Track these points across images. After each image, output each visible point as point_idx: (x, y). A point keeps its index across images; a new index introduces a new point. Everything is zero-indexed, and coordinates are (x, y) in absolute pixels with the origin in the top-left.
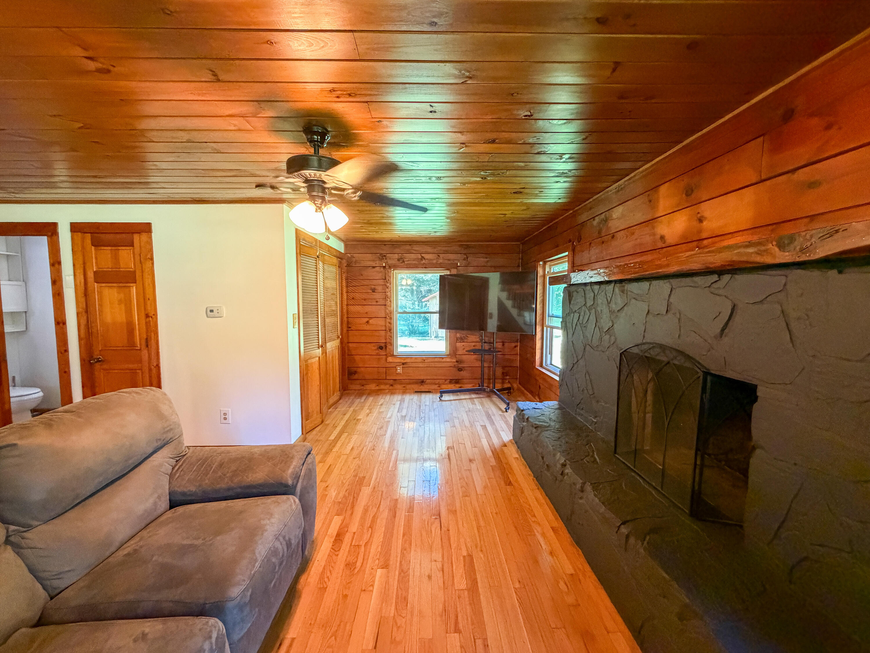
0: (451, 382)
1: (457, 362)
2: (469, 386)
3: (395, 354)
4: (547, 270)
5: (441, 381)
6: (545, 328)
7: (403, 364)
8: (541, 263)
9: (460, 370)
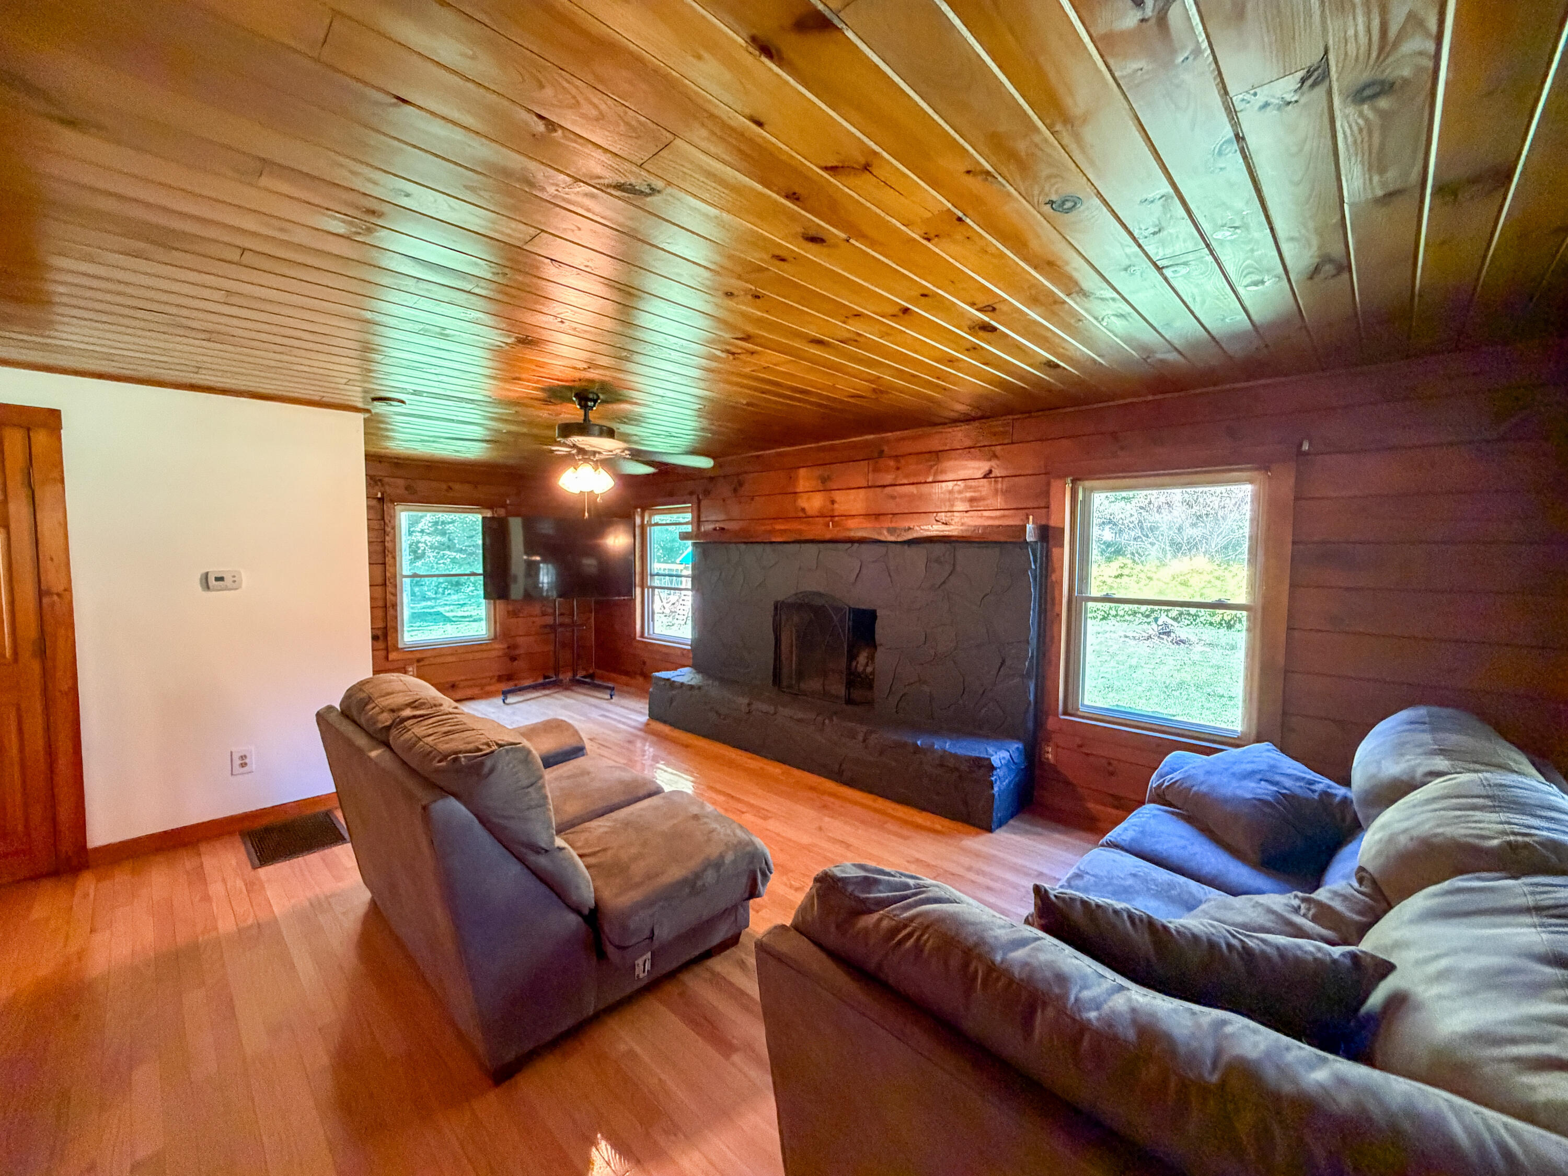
0: (500, 679)
1: (509, 648)
2: (527, 683)
3: (400, 646)
4: (646, 519)
5: (484, 681)
6: (646, 590)
7: (419, 661)
8: (639, 510)
9: (513, 659)
